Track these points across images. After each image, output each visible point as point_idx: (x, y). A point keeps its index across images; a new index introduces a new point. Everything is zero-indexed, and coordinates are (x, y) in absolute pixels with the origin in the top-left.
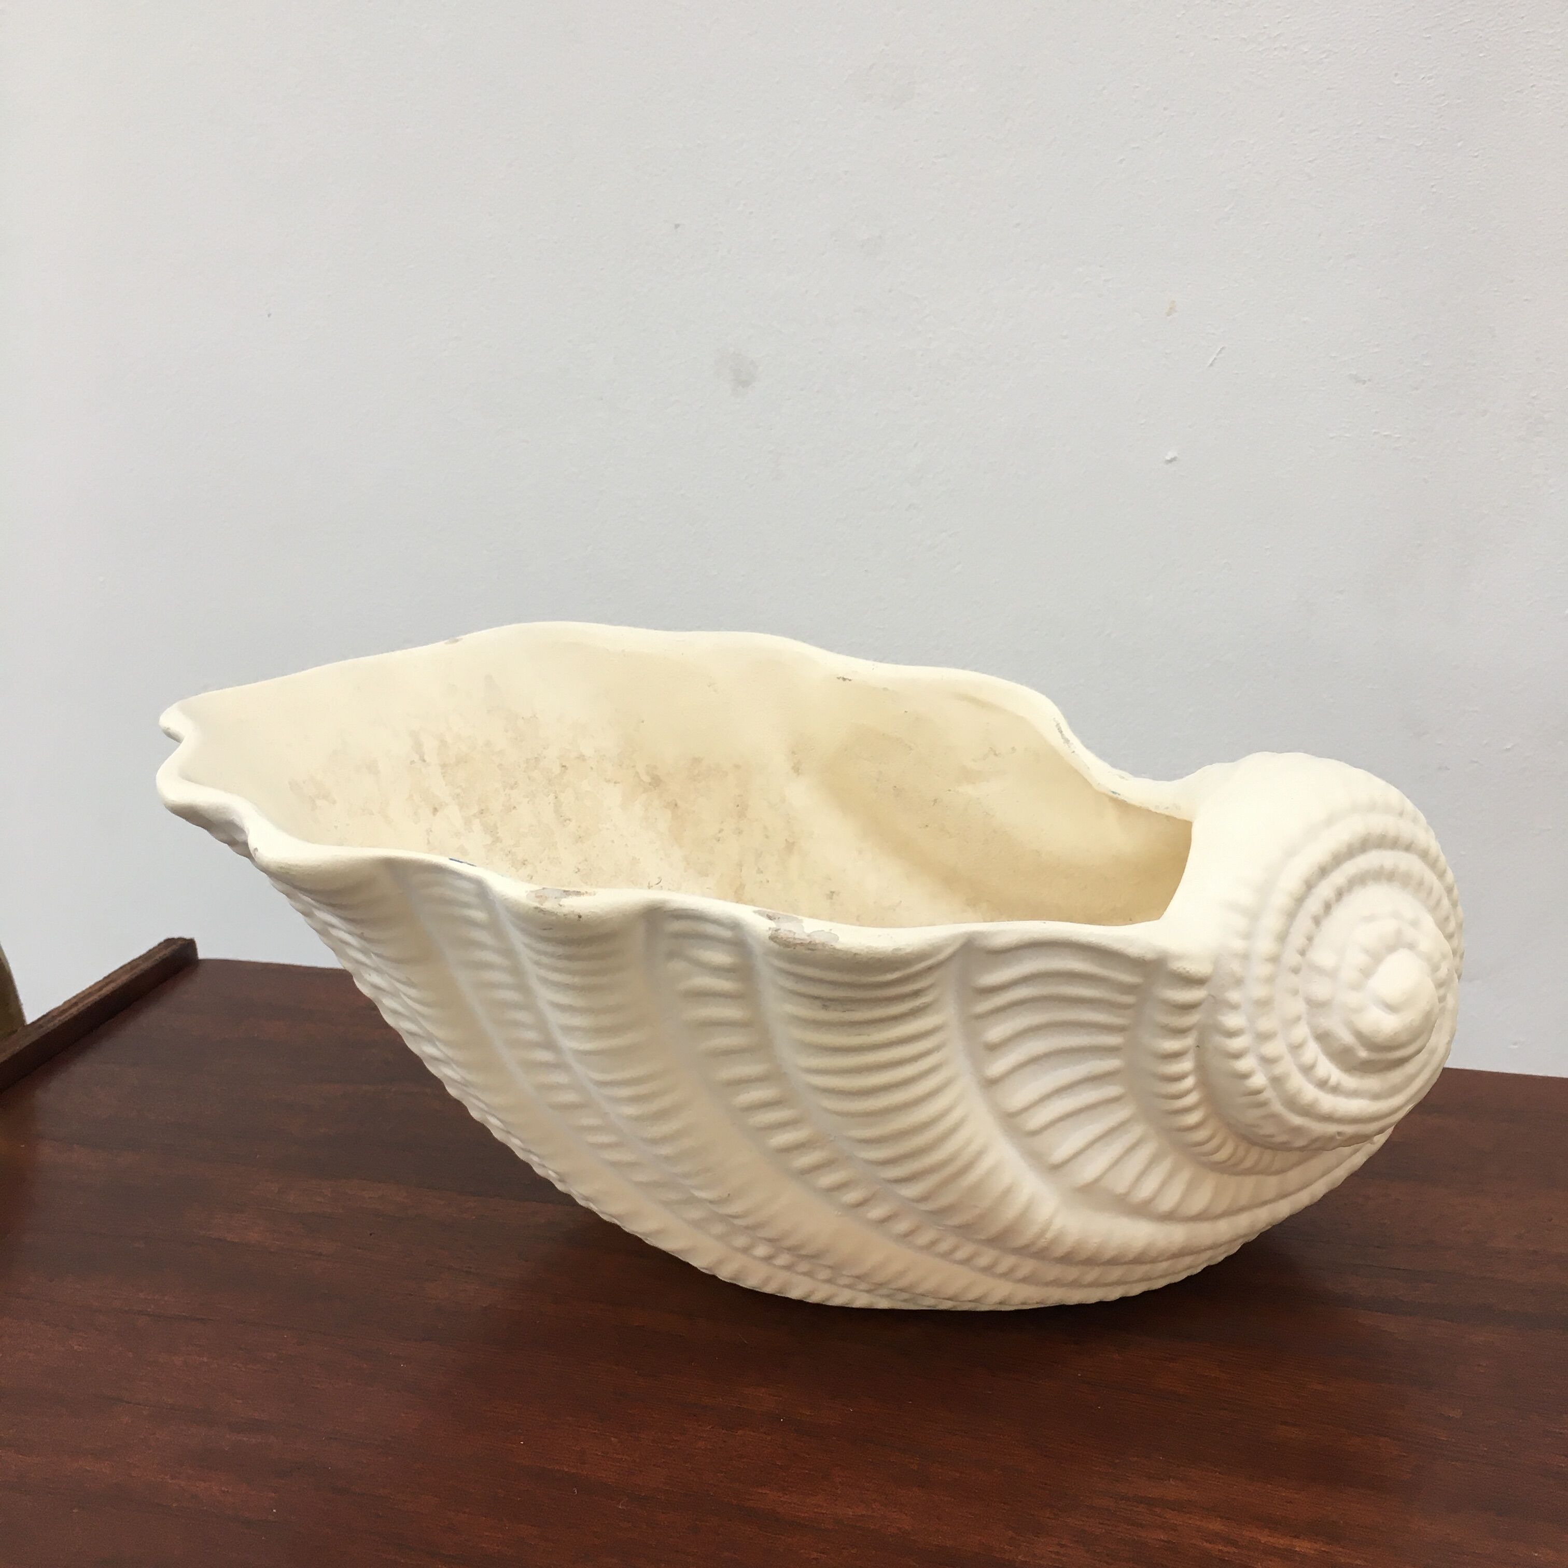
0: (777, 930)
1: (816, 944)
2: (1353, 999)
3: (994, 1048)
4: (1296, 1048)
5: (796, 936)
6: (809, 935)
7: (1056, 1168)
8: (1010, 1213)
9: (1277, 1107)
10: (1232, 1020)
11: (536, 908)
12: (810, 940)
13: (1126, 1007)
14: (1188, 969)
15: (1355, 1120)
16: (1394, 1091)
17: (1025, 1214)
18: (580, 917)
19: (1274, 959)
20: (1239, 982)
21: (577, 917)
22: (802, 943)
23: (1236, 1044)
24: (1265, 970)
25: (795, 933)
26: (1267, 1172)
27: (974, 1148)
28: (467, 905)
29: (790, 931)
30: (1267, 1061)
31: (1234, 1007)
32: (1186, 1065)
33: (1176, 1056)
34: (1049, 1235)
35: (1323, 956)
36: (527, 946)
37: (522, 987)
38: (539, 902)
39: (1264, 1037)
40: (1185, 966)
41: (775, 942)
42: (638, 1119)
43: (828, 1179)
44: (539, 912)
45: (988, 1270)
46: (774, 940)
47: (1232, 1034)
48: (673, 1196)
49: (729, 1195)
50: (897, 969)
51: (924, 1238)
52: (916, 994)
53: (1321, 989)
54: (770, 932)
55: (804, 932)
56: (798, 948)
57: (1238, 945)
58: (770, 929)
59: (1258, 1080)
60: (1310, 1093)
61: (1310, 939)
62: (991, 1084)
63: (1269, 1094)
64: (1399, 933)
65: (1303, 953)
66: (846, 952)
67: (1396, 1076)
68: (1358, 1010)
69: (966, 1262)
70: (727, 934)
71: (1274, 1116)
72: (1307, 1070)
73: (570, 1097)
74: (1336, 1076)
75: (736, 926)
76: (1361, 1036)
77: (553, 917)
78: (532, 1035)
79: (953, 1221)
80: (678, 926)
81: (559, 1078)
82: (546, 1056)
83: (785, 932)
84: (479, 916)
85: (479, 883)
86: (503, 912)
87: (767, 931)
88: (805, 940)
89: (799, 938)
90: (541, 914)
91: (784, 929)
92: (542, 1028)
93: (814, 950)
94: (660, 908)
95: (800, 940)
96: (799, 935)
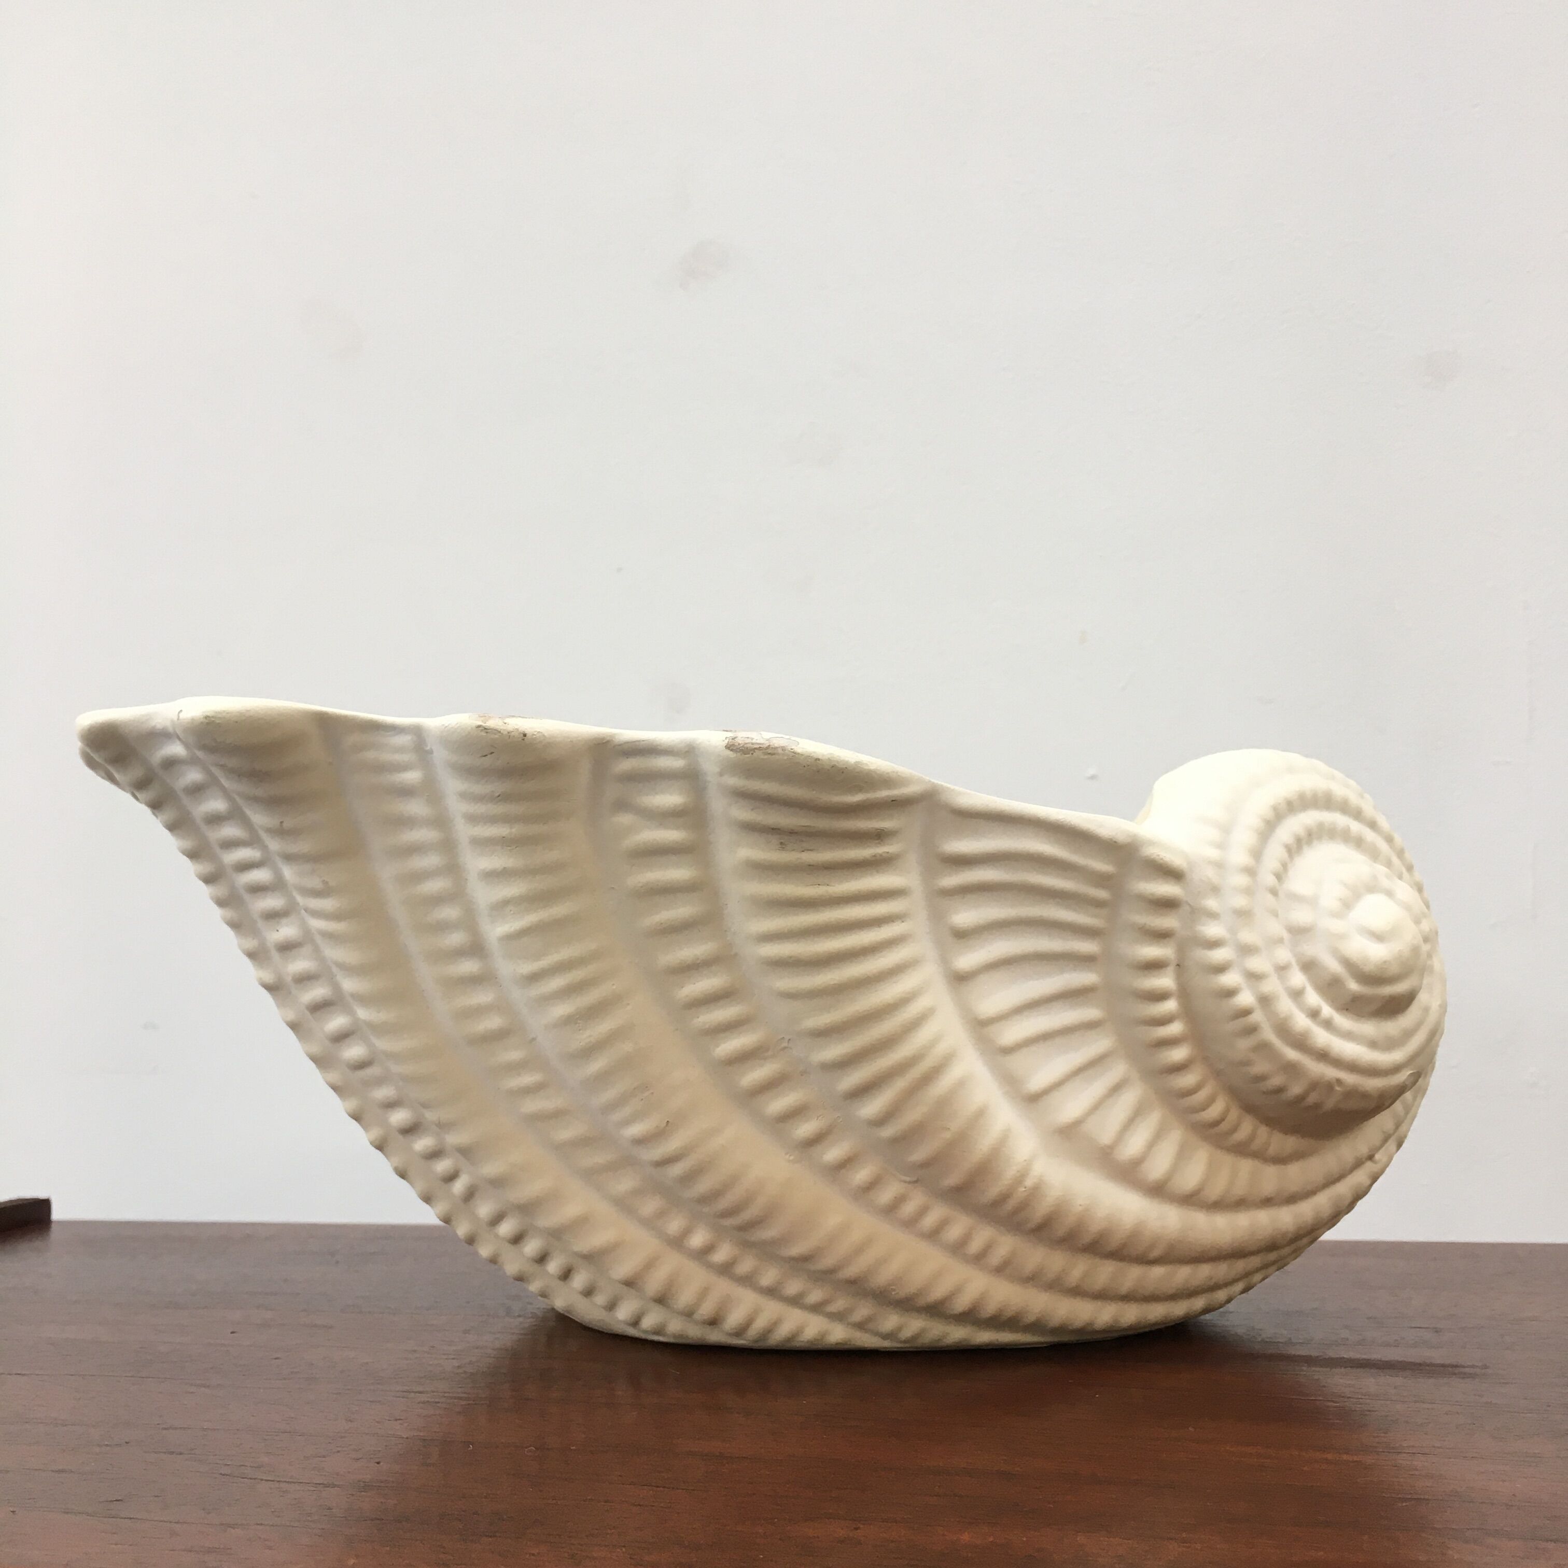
0: (733, 739)
1: (776, 748)
2: (1336, 926)
3: (962, 935)
4: (1282, 969)
5: (754, 741)
7: (1034, 1099)
8: (983, 1144)
9: (1269, 1034)
10: (1212, 930)
11: (479, 726)
12: (768, 744)
13: (1098, 904)
14: (1161, 857)
15: (1353, 1067)
16: (1390, 1044)
17: (997, 1152)
18: (525, 735)
19: (1250, 872)
20: (1215, 890)
21: (522, 735)
22: (760, 748)
23: (1219, 955)
24: (1242, 880)
25: (752, 739)
26: (1262, 1156)
27: (940, 1050)
28: (401, 768)
29: (748, 738)
30: (1254, 977)
31: (1213, 916)
32: (1165, 981)
33: (1154, 966)
34: (1029, 1182)
35: (1298, 882)
36: (465, 796)
37: (453, 869)
38: (482, 721)
39: (1247, 950)
40: (1159, 853)
41: (732, 750)
42: (569, 1021)
43: (779, 1104)
44: (482, 730)
45: (958, 1249)
46: (731, 748)
47: (1215, 944)
48: (599, 1158)
49: (667, 1123)
50: (860, 789)
51: (886, 1195)
52: (879, 836)
53: (1301, 916)
54: (726, 741)
55: (763, 738)
56: (757, 753)
57: (1213, 853)
58: (726, 738)
59: (1246, 998)
60: (1301, 1022)
61: (1285, 866)
62: (960, 979)
63: (1258, 1017)
64: (1374, 880)
65: (1279, 877)
66: (808, 757)
67: (1392, 1027)
68: (1342, 937)
69: (933, 1235)
70: (679, 763)
71: (1264, 1048)
72: (1297, 995)
73: (493, 1022)
74: (1327, 1011)
75: (689, 751)
76: (1348, 964)
77: (496, 736)
78: (456, 939)
79: (919, 1155)
80: (627, 765)
81: (483, 997)
82: (469, 967)
83: (742, 738)
84: (412, 777)
85: (417, 732)
86: (440, 756)
87: (724, 741)
88: (762, 744)
89: (758, 742)
90: (483, 734)
91: (741, 736)
92: (469, 922)
93: (774, 754)
94: (608, 742)
95: (759, 744)
96: (757, 739)
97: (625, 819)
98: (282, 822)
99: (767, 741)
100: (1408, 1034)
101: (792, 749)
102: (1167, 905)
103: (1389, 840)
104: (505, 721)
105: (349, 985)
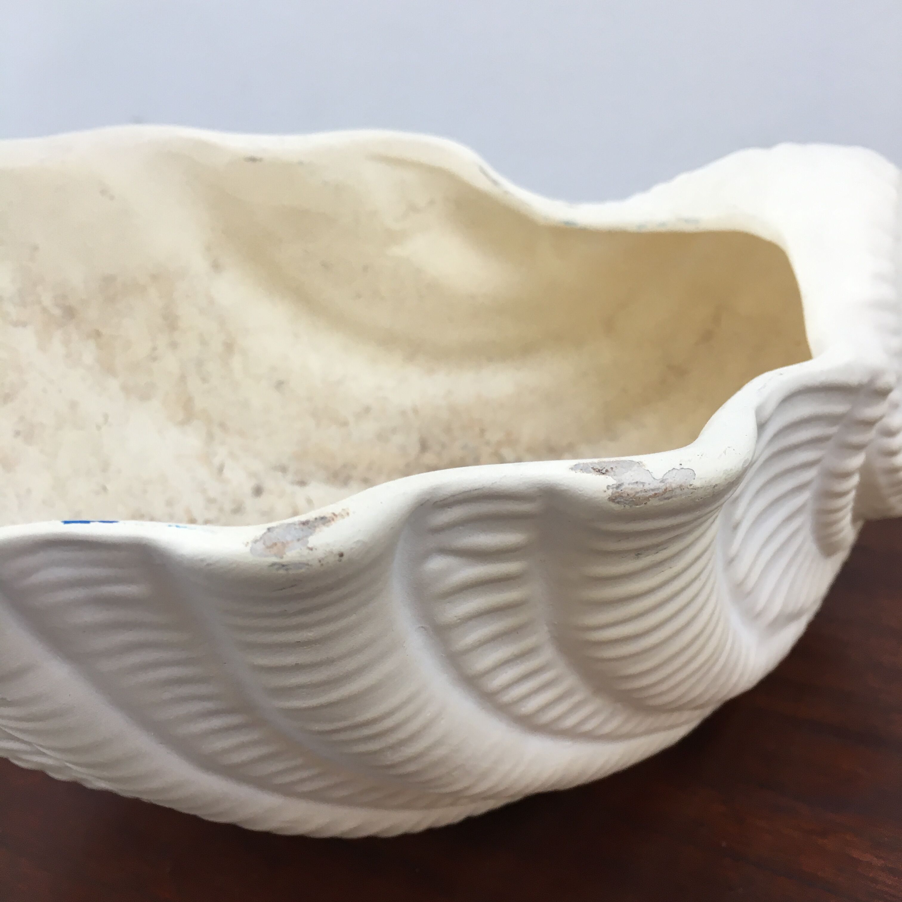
0: (618, 487)
1: (672, 490)
5: (647, 487)
6: (662, 481)
11: (273, 564)
12: (664, 487)
18: (341, 555)
22: (656, 494)
25: (643, 484)
29: (637, 483)
36: (233, 613)
38: (275, 555)
41: (618, 502)
44: (278, 569)
46: (616, 501)
54: (609, 492)
55: (655, 479)
56: (651, 501)
58: (608, 487)
77: (302, 570)
83: (629, 484)
87: (605, 491)
88: (658, 489)
89: (652, 487)
90: (282, 571)
91: (628, 482)
95: (653, 490)
96: (649, 484)
97: (441, 561)
101: (691, 485)
104: (310, 545)
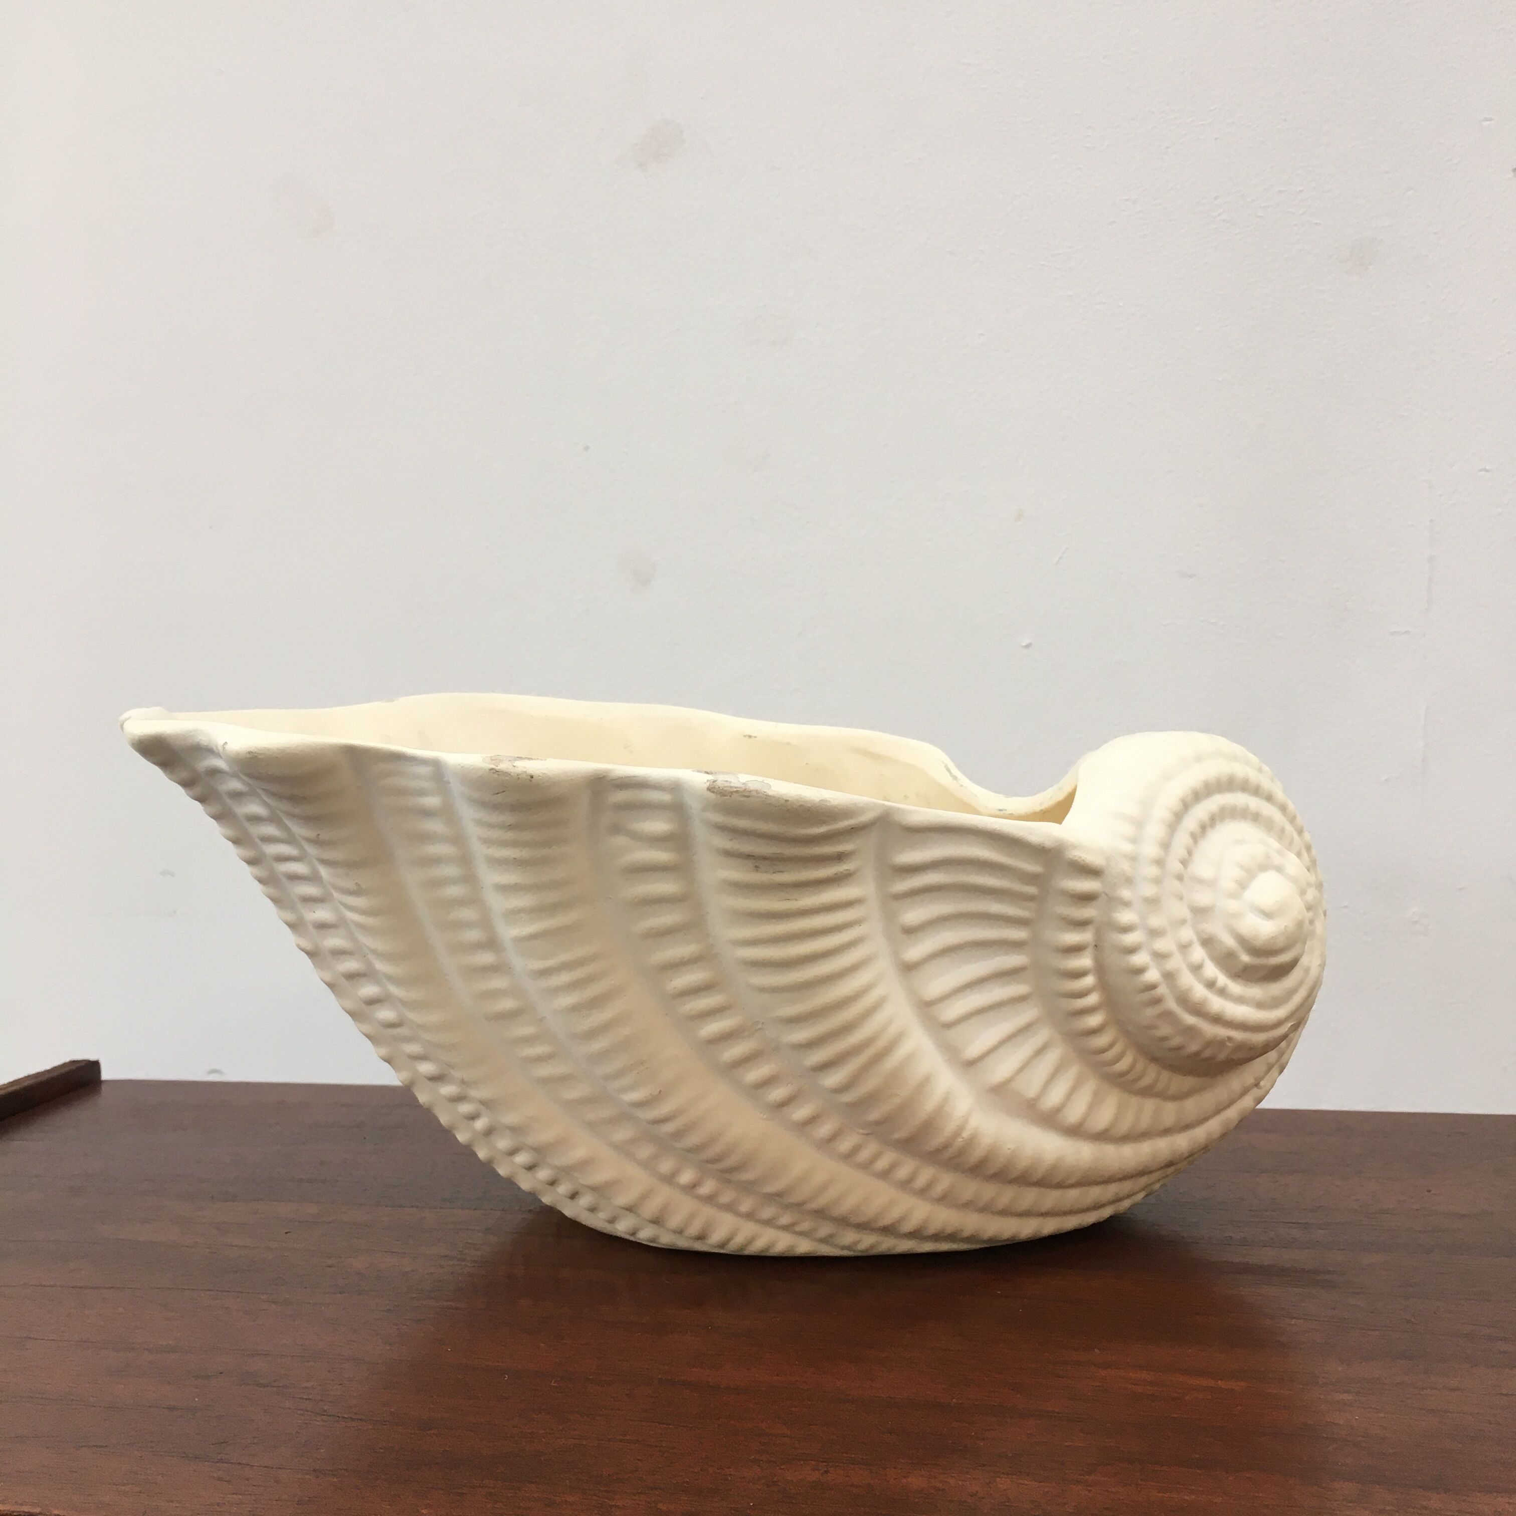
0: (714, 782)
1: (750, 792)
2: (1232, 905)
3: (910, 931)
4: (1184, 948)
5: (732, 785)
6: (744, 784)
7: (971, 1064)
8: (929, 1105)
9: (1171, 1004)
10: (1125, 917)
11: (492, 769)
12: (744, 788)
13: (1031, 898)
14: (1083, 858)
15: (1243, 1026)
16: (1275, 1003)
17: (940, 1110)
18: (532, 777)
19: (1160, 863)
20: (1129, 881)
21: (529, 777)
22: (737, 791)
23: (1130, 939)
24: (1153, 871)
25: (731, 782)
26: (1164, 1096)
27: (893, 1030)
28: (422, 793)
29: (727, 781)
30: (1160, 957)
31: (1127, 904)
32: (1085, 961)
33: (1076, 949)
34: (965, 1134)
35: (1202, 868)
36: (479, 823)
37: (470, 879)
38: (494, 765)
39: (1155, 933)
40: (1081, 855)
41: (713, 792)
42: (575, 1009)
43: (754, 1074)
44: (494, 773)
45: (905, 1185)
46: (712, 790)
47: (1127, 929)
49: (660, 1092)
50: (822, 822)
51: (845, 1145)
52: (840, 857)
53: (1203, 898)
54: (708, 784)
55: (739, 781)
56: (735, 795)
57: (1127, 847)
58: (708, 781)
59: (1152, 975)
60: (1199, 992)
61: (1190, 853)
62: (908, 969)
63: (1162, 990)
64: (1268, 857)
65: (1184, 863)
66: (778, 799)
67: (1276, 989)
68: (1237, 916)
69: (885, 1175)
70: (666, 797)
71: (1168, 1015)
72: (1196, 969)
73: (507, 1004)
74: (1222, 980)
75: (675, 787)
76: (1242, 940)
77: (507, 778)
78: (474, 935)
79: (874, 1115)
80: (620, 796)
81: (498, 983)
82: (486, 958)
83: (721, 781)
84: (432, 801)
85: (436, 764)
86: (456, 787)
87: (706, 783)
88: (740, 788)
89: (736, 785)
90: (496, 776)
91: (721, 779)
92: (486, 923)
93: (749, 797)
94: (604, 777)
95: (736, 788)
96: (734, 783)
97: (620, 841)
98: (319, 835)
99: (743, 784)
100: (1292, 992)
101: (765, 792)
102: (1087, 898)
103: (1283, 809)
105: (381, 966)
